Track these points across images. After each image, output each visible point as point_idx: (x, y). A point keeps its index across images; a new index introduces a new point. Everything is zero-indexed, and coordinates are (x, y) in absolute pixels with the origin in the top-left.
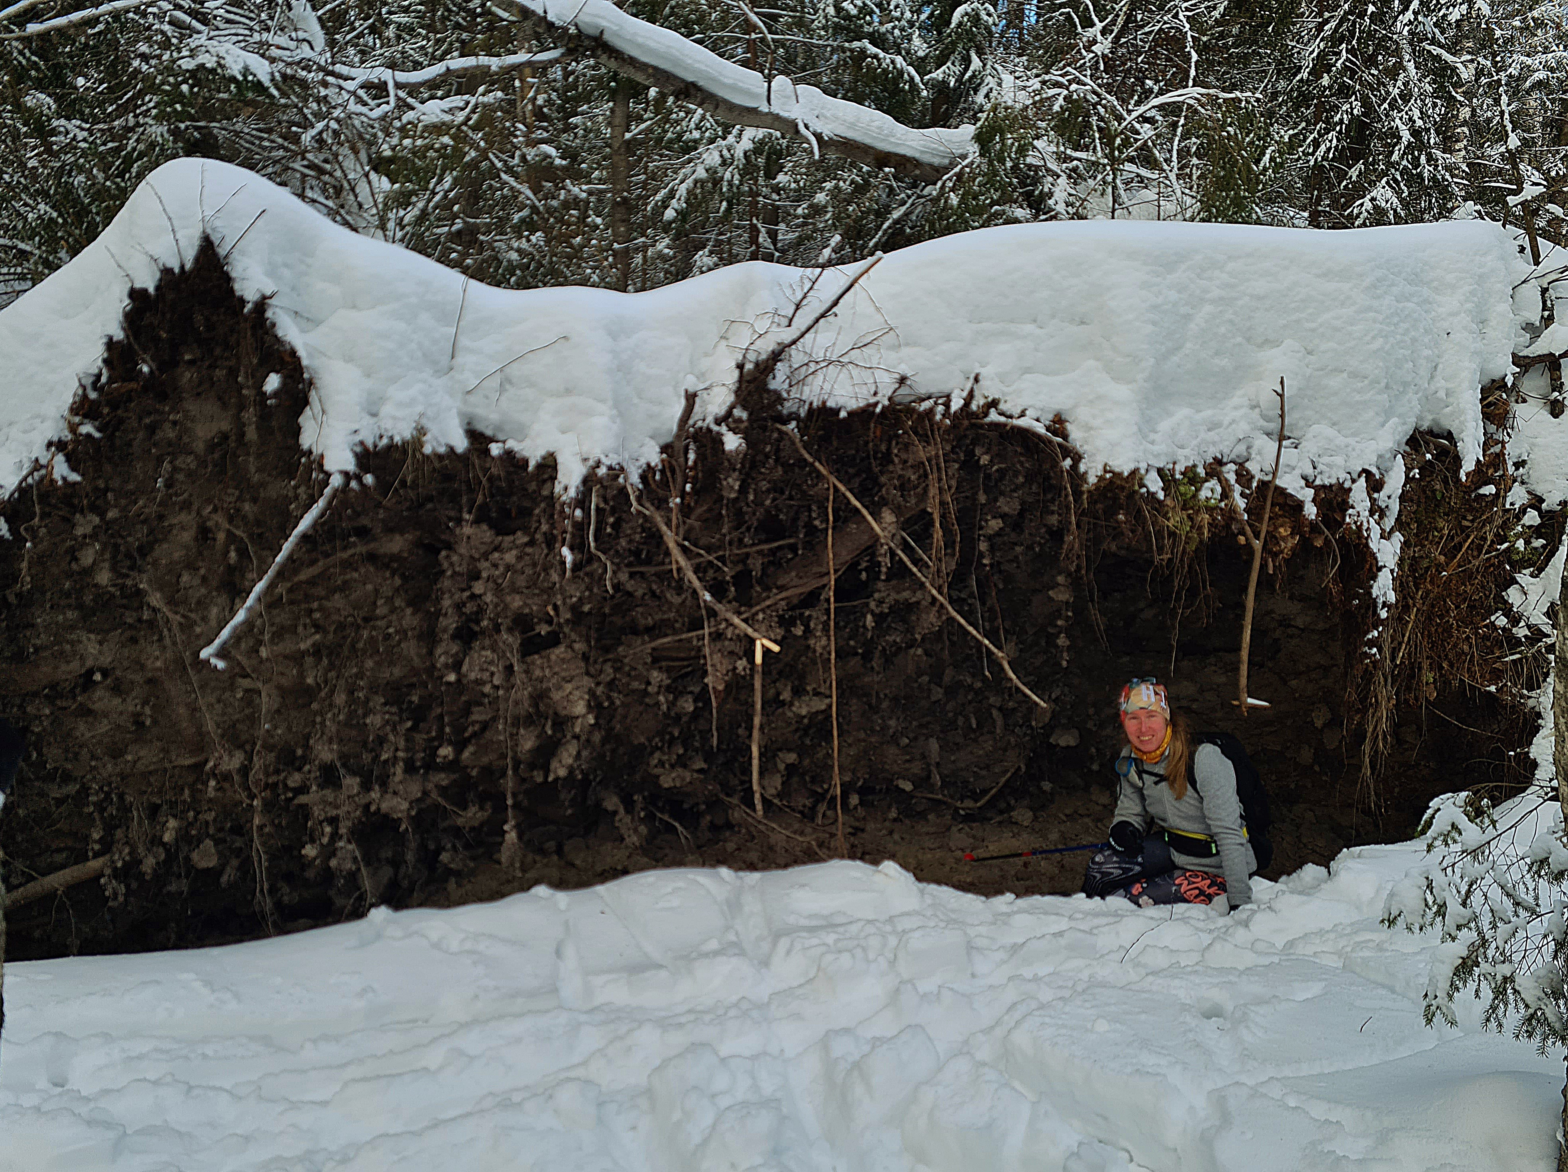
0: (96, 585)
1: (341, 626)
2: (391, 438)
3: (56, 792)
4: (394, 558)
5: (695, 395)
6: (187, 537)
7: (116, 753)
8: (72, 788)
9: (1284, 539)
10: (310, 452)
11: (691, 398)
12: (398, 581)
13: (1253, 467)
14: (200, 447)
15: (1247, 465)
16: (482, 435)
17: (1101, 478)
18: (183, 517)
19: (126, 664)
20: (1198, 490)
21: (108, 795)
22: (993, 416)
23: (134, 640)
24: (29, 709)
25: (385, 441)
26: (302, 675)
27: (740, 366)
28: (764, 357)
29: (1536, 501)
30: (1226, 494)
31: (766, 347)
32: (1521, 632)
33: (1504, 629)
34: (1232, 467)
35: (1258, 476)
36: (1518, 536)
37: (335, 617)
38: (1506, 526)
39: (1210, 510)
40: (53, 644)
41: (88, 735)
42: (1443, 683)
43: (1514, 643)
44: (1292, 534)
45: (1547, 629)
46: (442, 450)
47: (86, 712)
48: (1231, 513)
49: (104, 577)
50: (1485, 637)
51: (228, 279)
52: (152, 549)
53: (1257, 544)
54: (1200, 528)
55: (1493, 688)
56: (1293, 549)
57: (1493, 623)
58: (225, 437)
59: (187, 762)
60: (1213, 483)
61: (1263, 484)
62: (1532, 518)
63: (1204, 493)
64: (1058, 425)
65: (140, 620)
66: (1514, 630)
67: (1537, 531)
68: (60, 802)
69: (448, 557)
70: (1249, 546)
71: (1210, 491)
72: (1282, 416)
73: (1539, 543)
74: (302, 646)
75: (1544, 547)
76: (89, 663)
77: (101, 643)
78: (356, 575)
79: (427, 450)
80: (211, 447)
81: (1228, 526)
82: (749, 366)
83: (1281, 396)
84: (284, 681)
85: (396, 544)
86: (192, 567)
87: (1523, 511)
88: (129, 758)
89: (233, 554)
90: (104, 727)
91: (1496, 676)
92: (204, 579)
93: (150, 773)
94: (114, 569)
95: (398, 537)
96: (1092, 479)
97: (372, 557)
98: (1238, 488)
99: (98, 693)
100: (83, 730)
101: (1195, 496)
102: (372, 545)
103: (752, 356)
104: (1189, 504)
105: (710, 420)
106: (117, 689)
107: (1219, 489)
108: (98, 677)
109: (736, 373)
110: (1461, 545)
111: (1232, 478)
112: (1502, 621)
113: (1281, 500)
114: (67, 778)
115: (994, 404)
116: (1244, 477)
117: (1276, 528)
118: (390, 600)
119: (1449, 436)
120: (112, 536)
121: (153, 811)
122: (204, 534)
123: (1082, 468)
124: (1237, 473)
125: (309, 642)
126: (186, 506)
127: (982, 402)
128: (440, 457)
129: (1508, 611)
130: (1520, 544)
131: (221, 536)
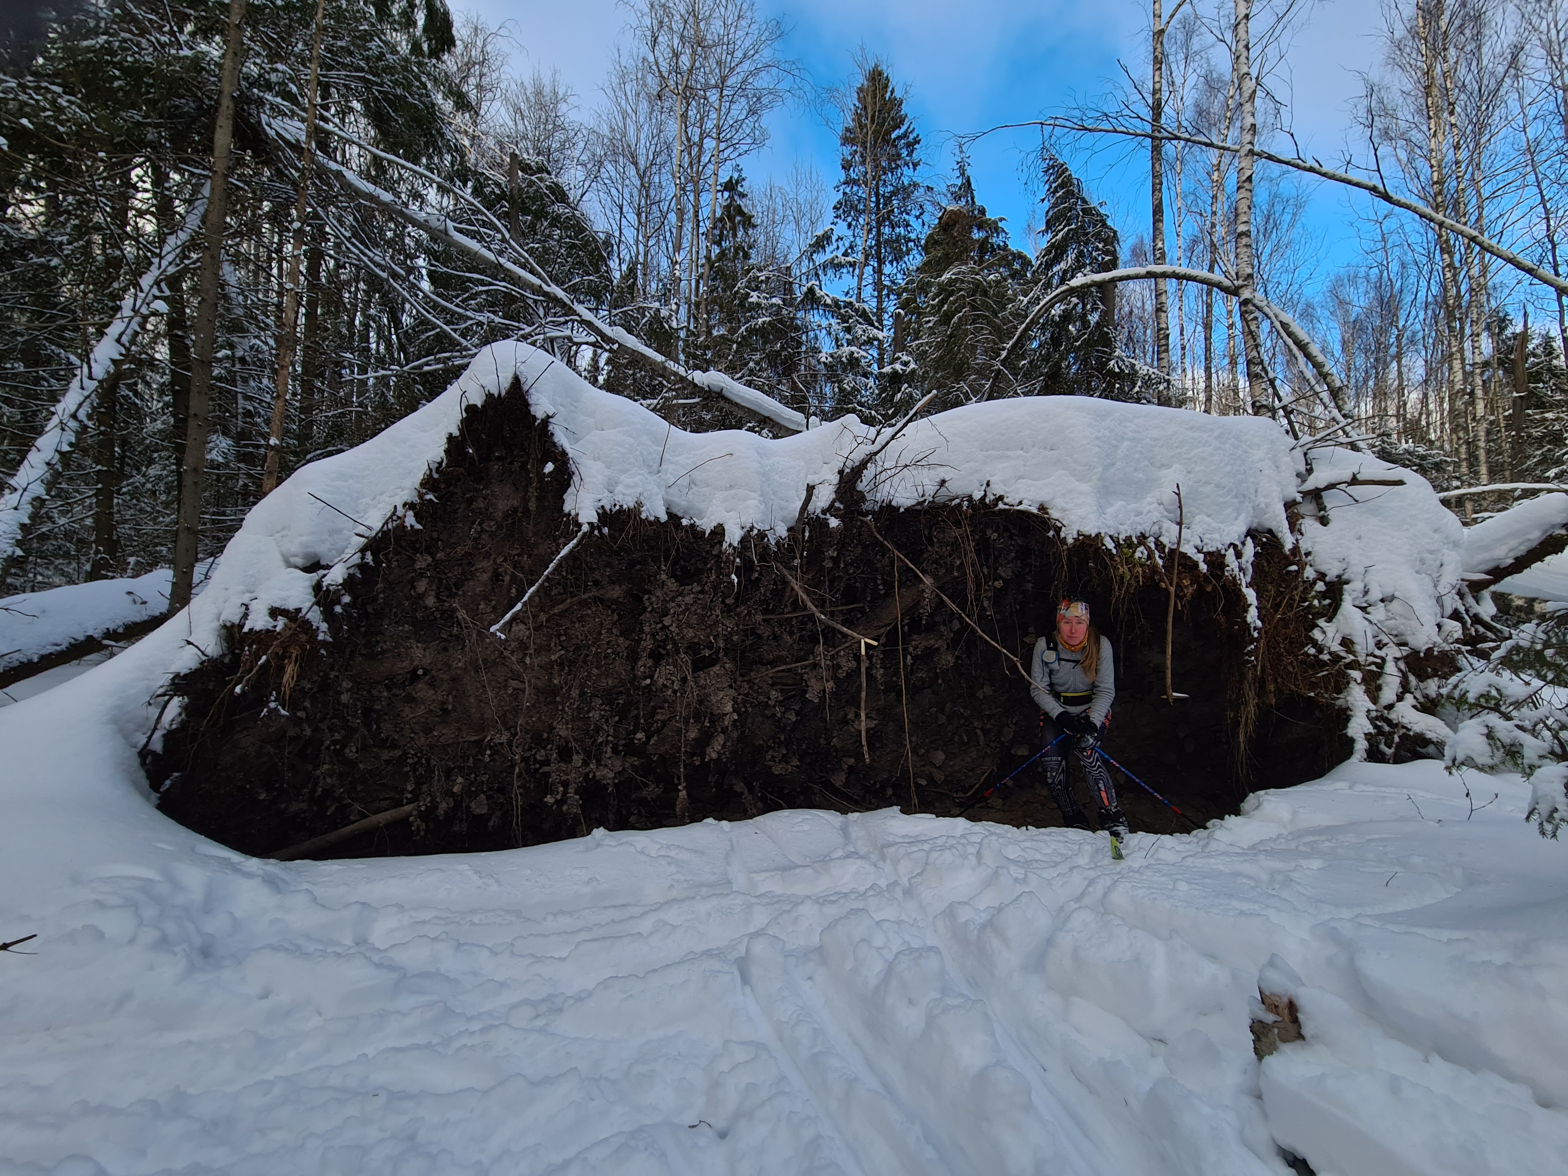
0: (426, 607)
1: (578, 648)
2: (621, 506)
3: (386, 755)
4: (614, 601)
5: (813, 487)
6: (485, 577)
7: (428, 730)
8: (398, 753)
9: (1186, 587)
10: (569, 514)
11: (810, 489)
12: (616, 617)
13: (1164, 540)
14: (499, 515)
15: (1161, 539)
16: (676, 515)
17: (1076, 540)
18: (485, 564)
19: (439, 666)
20: (1134, 552)
21: (420, 759)
22: (1001, 506)
23: (445, 649)
24: (374, 692)
25: (617, 507)
26: (550, 680)
27: (841, 472)
28: (857, 464)
29: (1322, 576)
30: (1150, 557)
31: (858, 456)
32: (1325, 657)
33: (1314, 656)
34: (1152, 539)
35: (1168, 545)
36: (1314, 597)
37: (574, 641)
38: (1306, 591)
39: (1142, 565)
40: (394, 647)
41: (411, 716)
42: (1279, 691)
43: (1323, 664)
44: (1191, 584)
45: (1343, 654)
46: (652, 519)
47: (411, 699)
48: (1154, 568)
49: (430, 601)
50: (1303, 662)
51: (528, 405)
52: (463, 585)
53: (1172, 589)
54: (1137, 577)
55: (1312, 694)
56: (1192, 594)
57: (1306, 652)
58: (515, 510)
59: (473, 739)
60: (1142, 548)
61: (1172, 551)
62: (1320, 586)
63: (1138, 555)
64: (1042, 508)
65: (451, 636)
66: (1321, 657)
67: (1322, 595)
68: (387, 762)
69: (649, 599)
70: (1166, 589)
71: (1140, 553)
72: (1180, 507)
73: (1327, 602)
74: (553, 658)
75: (1330, 605)
76: (415, 663)
77: (424, 650)
78: (589, 612)
79: (643, 516)
80: (506, 516)
81: (1153, 577)
82: (847, 470)
83: (1178, 495)
84: (539, 684)
85: (616, 592)
86: (486, 599)
87: (1314, 583)
88: (435, 733)
89: (514, 590)
90: (421, 710)
91: (1313, 686)
92: (494, 607)
93: (449, 745)
94: (437, 597)
95: (617, 588)
96: (1070, 541)
97: (599, 600)
98: (1157, 554)
99: (420, 686)
100: (407, 712)
101: (1132, 556)
102: (602, 591)
103: (849, 464)
104: (1130, 561)
105: (818, 511)
106: (432, 685)
107: (1146, 553)
108: (420, 672)
109: (838, 477)
110: (1281, 602)
111: (1153, 546)
112: (1312, 651)
113: (1183, 561)
114: (394, 746)
115: (1001, 498)
116: (1160, 546)
117: (1181, 580)
118: (610, 631)
119: (1270, 531)
120: (438, 573)
121: (448, 773)
122: (497, 577)
123: (1062, 535)
124: (1156, 544)
125: (558, 655)
126: (487, 556)
127: (992, 498)
128: (650, 523)
129: (1315, 643)
130: (1316, 602)
131: (507, 578)
